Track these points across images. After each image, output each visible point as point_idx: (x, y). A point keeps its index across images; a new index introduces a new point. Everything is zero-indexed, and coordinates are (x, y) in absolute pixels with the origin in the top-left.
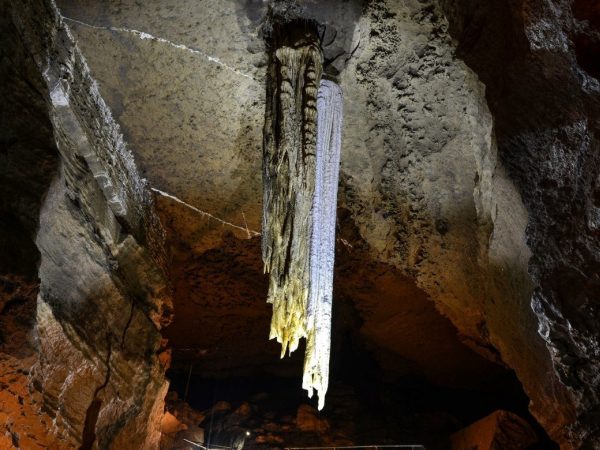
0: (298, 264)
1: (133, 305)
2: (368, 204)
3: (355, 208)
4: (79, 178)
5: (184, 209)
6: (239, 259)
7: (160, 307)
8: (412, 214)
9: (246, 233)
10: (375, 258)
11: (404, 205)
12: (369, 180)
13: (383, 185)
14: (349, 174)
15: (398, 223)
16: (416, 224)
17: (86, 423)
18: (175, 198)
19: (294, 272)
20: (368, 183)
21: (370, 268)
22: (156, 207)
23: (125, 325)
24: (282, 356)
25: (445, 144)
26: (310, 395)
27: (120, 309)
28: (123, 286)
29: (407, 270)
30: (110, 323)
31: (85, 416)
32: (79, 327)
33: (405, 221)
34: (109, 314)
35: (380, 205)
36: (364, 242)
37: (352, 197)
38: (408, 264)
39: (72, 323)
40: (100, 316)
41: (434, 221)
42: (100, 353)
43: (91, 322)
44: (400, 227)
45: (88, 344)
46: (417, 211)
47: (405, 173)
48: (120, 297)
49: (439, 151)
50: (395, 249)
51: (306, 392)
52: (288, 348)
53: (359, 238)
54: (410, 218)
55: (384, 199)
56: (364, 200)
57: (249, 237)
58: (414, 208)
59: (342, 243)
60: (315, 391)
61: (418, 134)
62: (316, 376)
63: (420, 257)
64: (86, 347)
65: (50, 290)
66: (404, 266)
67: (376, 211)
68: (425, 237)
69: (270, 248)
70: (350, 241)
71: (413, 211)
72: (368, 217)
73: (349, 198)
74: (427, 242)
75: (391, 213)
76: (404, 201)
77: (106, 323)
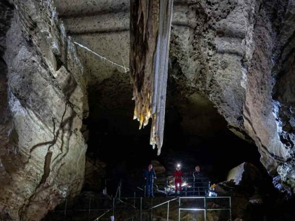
0: (148, 79)
1: (66, 104)
2: (186, 53)
3: (179, 56)
4: (31, 29)
5: (92, 54)
6: (121, 84)
7: (81, 108)
8: (208, 58)
9: (124, 69)
10: (189, 85)
11: (205, 52)
12: (187, 38)
13: (194, 41)
14: (177, 35)
15: (201, 63)
16: (210, 64)
17: (45, 163)
18: (86, 48)
19: (146, 83)
20: (187, 40)
21: (186, 90)
22: (77, 53)
23: (62, 115)
24: (140, 128)
25: (229, 13)
26: (154, 147)
27: (59, 106)
28: (60, 93)
29: (204, 91)
30: (54, 113)
31: (44, 160)
32: (37, 113)
33: (205, 63)
34: (53, 107)
35: (193, 53)
36: (184, 75)
37: (178, 49)
38: (205, 88)
39: (32, 110)
40: (48, 108)
41: (220, 61)
42: (50, 128)
43: (43, 110)
44: (202, 66)
45: (42, 122)
46: (211, 56)
47: (206, 32)
48: (58, 99)
49: (225, 18)
50: (199, 79)
51: (152, 146)
52: (143, 124)
53: (182, 73)
54: (207, 60)
55: (195, 49)
56: (184, 50)
57: (126, 72)
58: (210, 54)
59: (172, 77)
60: (156, 146)
61: (215, 7)
62: (157, 138)
63: (212, 83)
64: (41, 124)
65: (19, 91)
66: (203, 89)
67: (190, 57)
68: (215, 71)
69: (134, 70)
70: (177, 76)
71: (209, 56)
72: (186, 60)
73: (177, 50)
74: (216, 74)
75: (198, 58)
76: (205, 50)
77: (52, 112)
